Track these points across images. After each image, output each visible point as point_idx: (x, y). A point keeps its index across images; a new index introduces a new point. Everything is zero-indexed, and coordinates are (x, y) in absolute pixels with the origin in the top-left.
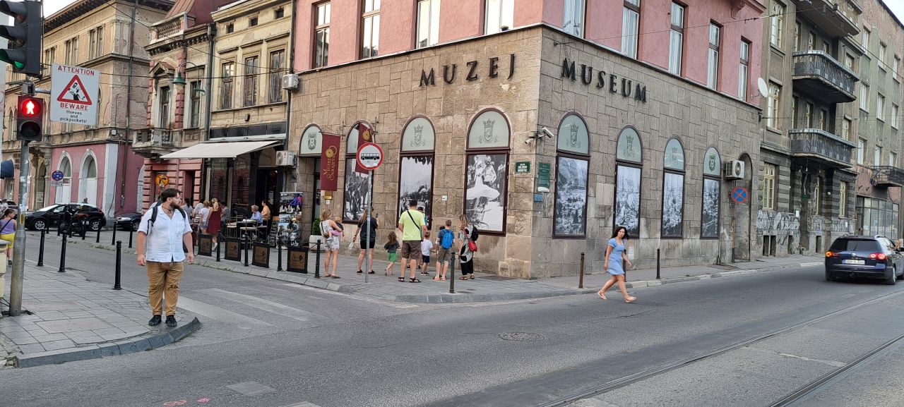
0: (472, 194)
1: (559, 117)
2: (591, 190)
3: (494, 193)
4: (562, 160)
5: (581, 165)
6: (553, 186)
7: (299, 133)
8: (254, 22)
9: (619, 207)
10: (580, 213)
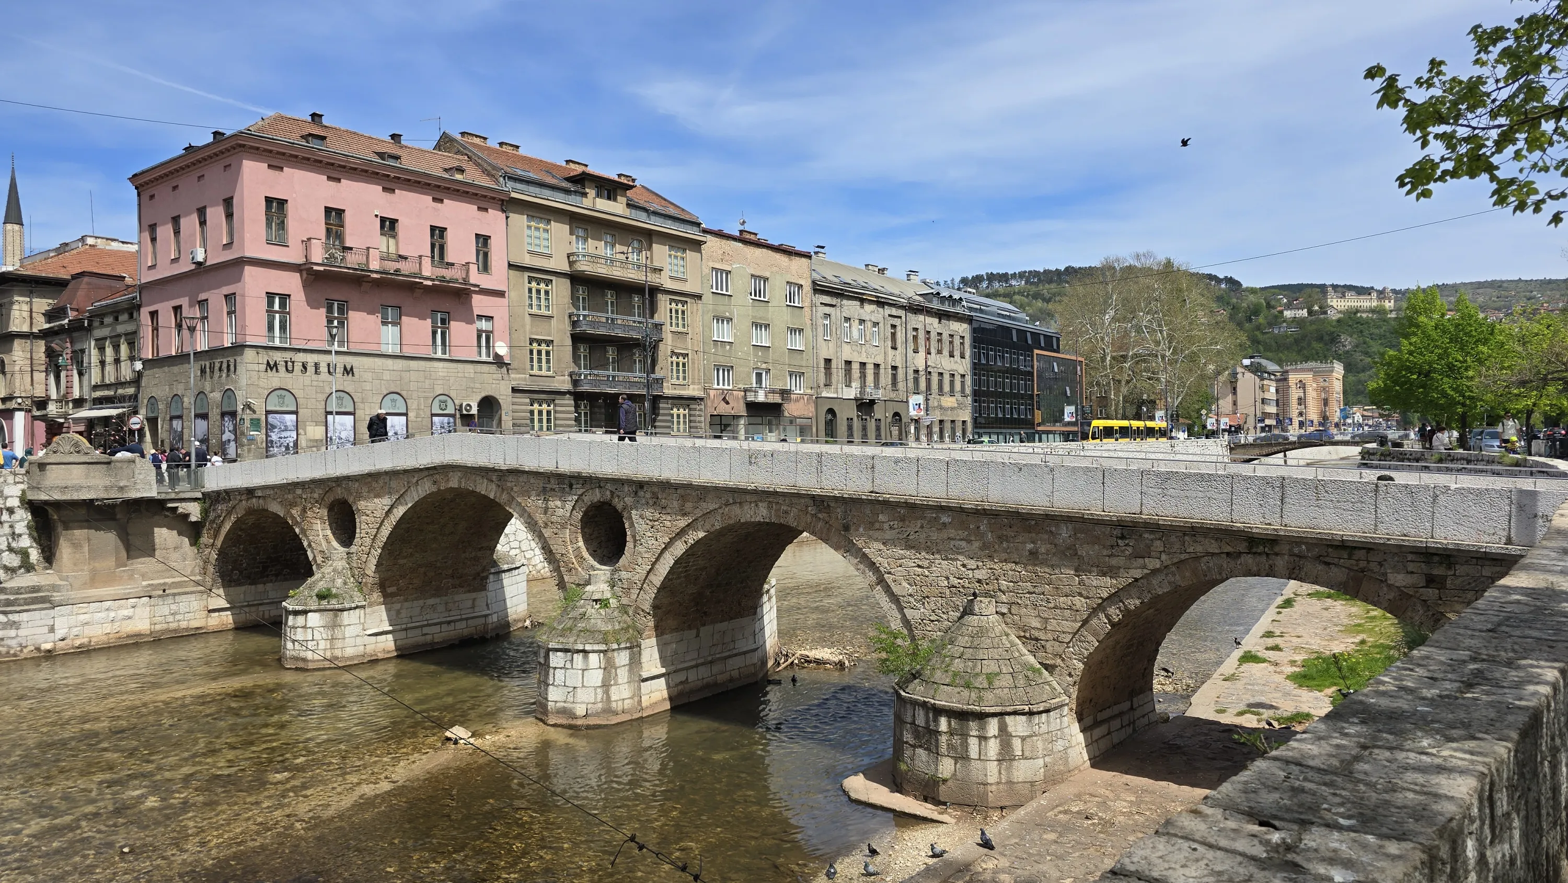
0: (225, 438)
1: (266, 392)
2: (300, 431)
3: (233, 437)
4: (270, 416)
5: (290, 419)
6: (264, 431)
7: (145, 401)
8: (116, 319)
9: (331, 439)
10: (291, 444)
